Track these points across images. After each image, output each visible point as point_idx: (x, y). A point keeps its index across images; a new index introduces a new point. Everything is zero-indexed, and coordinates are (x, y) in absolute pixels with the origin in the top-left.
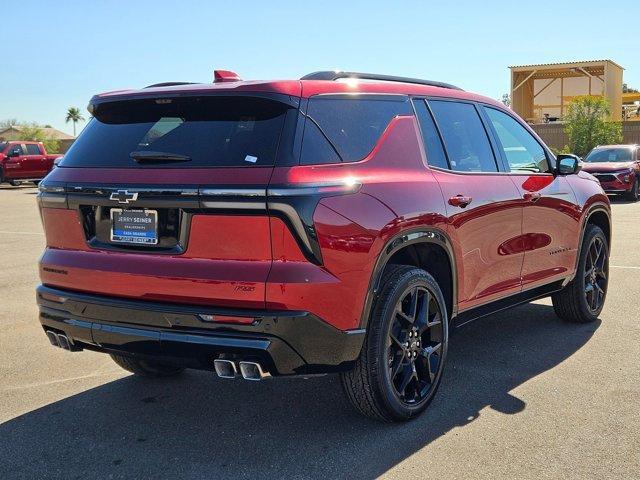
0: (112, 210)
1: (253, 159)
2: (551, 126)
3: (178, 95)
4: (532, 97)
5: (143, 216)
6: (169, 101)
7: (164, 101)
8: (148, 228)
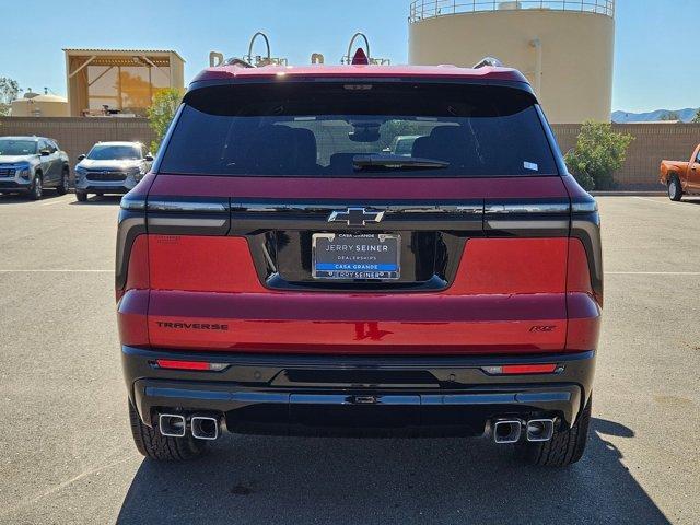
0: (315, 236)
1: (534, 167)
2: (110, 120)
3: (399, 80)
4: (86, 86)
5: (377, 242)
6: (370, 87)
7: (359, 87)
8: (381, 258)
